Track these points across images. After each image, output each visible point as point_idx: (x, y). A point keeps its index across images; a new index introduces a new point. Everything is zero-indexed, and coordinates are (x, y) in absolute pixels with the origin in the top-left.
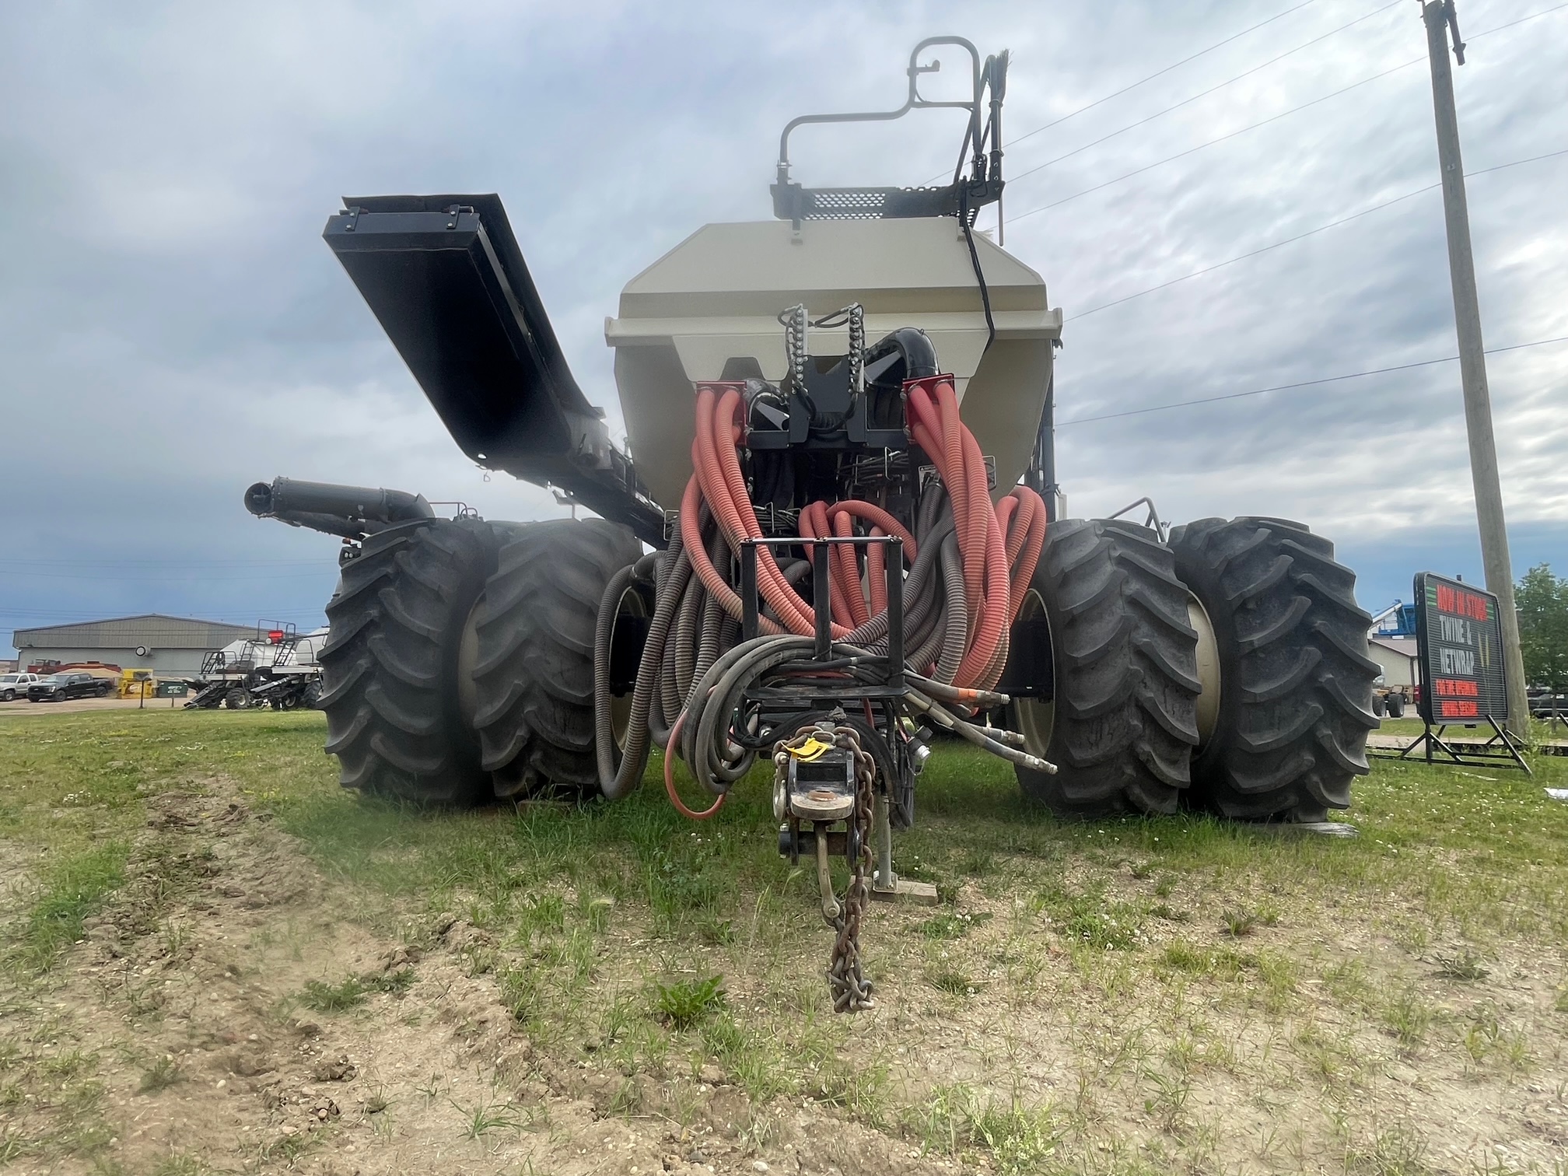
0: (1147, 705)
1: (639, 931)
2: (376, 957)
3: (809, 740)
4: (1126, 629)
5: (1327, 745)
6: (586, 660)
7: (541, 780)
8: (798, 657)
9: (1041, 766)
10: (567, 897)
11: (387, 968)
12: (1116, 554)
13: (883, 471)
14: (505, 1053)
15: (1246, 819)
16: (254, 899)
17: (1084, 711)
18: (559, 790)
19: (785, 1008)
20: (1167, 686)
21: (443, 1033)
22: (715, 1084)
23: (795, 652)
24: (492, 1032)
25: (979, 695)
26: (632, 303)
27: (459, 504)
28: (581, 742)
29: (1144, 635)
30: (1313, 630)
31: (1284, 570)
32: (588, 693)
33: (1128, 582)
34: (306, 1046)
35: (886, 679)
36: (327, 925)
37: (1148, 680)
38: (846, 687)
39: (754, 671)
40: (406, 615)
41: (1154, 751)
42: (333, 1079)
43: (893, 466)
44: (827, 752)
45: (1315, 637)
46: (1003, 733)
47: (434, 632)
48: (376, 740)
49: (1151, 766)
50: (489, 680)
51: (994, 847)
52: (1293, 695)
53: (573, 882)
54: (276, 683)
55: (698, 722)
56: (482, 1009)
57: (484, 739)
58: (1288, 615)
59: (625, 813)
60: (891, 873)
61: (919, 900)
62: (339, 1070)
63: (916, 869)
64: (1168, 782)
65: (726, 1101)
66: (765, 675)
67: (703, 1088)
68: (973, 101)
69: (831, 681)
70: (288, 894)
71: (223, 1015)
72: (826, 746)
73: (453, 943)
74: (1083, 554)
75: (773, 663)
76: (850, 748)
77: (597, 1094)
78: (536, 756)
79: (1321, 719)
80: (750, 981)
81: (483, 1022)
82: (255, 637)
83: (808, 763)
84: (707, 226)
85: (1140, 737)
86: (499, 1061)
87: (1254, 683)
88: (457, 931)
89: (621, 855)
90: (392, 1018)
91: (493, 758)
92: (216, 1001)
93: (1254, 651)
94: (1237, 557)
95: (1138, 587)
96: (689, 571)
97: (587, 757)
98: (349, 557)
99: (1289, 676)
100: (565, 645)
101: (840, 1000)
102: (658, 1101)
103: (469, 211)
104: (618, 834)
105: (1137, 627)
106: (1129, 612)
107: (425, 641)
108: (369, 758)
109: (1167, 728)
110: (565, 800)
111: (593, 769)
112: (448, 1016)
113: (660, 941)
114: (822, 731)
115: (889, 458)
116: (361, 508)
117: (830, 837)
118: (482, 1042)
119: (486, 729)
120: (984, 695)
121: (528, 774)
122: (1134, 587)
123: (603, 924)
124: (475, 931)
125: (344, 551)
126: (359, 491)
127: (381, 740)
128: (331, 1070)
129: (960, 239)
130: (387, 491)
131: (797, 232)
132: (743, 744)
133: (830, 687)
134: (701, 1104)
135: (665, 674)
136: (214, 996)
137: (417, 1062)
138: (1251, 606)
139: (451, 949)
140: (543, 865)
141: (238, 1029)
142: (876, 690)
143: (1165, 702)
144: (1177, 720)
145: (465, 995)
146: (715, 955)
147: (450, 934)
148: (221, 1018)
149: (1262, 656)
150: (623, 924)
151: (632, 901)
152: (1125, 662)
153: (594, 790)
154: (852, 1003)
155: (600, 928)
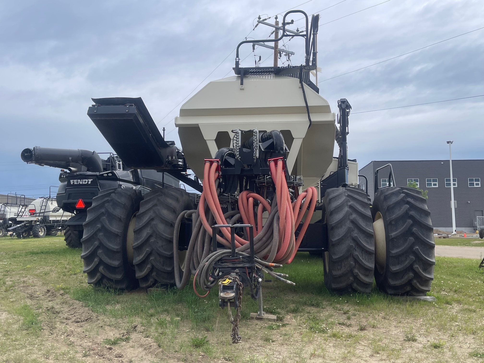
0: (355, 257)
1: (188, 328)
2: (119, 334)
3: (227, 279)
4: (349, 231)
5: (417, 270)
6: (170, 241)
7: (156, 282)
8: (227, 256)
9: (291, 284)
10: (167, 319)
11: (123, 336)
12: (349, 204)
13: (265, 183)
14: (157, 351)
15: (395, 295)
16: (76, 320)
17: (335, 259)
18: (162, 285)
19: (223, 344)
20: (363, 250)
21: (140, 349)
22: (203, 356)
23: (226, 254)
24: (153, 348)
25: (274, 265)
26: (184, 112)
27: (110, 153)
28: (169, 269)
29: (356, 234)
30: (412, 232)
31: (405, 210)
32: (171, 253)
33: (352, 214)
34: (111, 351)
35: (250, 261)
36: (102, 326)
37: (356, 248)
38: (239, 263)
39: (215, 260)
40: (110, 227)
41: (360, 272)
42: (119, 357)
43: (268, 182)
44: (231, 282)
45: (413, 234)
46: (282, 274)
47: (119, 232)
48: (101, 268)
49: (358, 277)
50: (139, 248)
51: (305, 304)
52: (405, 253)
53: (168, 315)
54: (19, 226)
55: (201, 273)
56: (150, 343)
57: (136, 268)
58: (404, 226)
59: (184, 293)
60: (263, 312)
61: (270, 320)
62: (121, 355)
63: (274, 311)
64: (365, 282)
65: (205, 359)
66: (219, 261)
67: (200, 357)
68: (306, 34)
69: (235, 262)
70: (86, 319)
71: (90, 345)
72: (230, 281)
73: (138, 331)
74: (339, 203)
75: (220, 258)
76: (236, 281)
77: (178, 359)
78: (154, 274)
79: (415, 261)
80: (216, 339)
81: (151, 346)
82: (6, 202)
83: (225, 285)
84: (211, 82)
85: (354, 267)
86: (156, 353)
87: (393, 250)
88: (138, 327)
89: (183, 307)
90: (128, 346)
91: (139, 274)
92: (86, 342)
93: (393, 239)
94: (390, 205)
95: (355, 216)
96: (201, 224)
97: (171, 274)
98: (63, 177)
99: (403, 247)
100: (163, 237)
101: (233, 341)
102: (191, 360)
103: (132, 106)
104: (182, 300)
105: (353, 231)
106: (351, 225)
107: (117, 235)
108: (98, 274)
109: (363, 264)
110: (164, 288)
111: (173, 278)
112: (142, 346)
113: (194, 330)
114: (230, 277)
115: (267, 179)
116: (70, 158)
117: (231, 303)
118: (151, 350)
119: (136, 265)
120: (276, 265)
121: (151, 280)
122: (354, 216)
123: (177, 326)
124: (143, 327)
125: (61, 175)
126: (69, 151)
127: (103, 269)
128: (119, 355)
129: (300, 88)
130: (81, 151)
131: (242, 86)
132: (213, 278)
133: (235, 264)
134: (200, 360)
135: (195, 254)
136: (86, 341)
137: (137, 354)
138: (393, 223)
139: (137, 332)
140: (159, 310)
141: (95, 347)
142: (247, 264)
143: (362, 256)
144: (367, 262)
145: (145, 341)
146: (208, 334)
147: (136, 328)
148: (90, 346)
149: (395, 240)
150: (184, 326)
151: (186, 320)
152: (349, 243)
153: (174, 285)
154: (236, 341)
155: (177, 327)
